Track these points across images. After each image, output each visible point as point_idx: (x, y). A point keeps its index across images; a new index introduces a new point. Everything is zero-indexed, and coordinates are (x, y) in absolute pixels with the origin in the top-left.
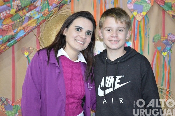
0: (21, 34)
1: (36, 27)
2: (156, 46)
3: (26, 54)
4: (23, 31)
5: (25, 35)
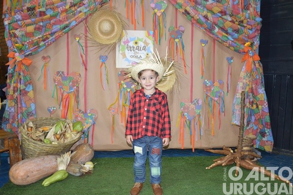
0: (74, 23)
1: (84, 19)
2: (171, 34)
3: (77, 39)
4: (74, 22)
5: (77, 25)
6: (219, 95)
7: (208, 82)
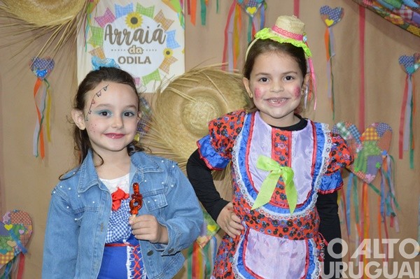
6: (378, 165)
7: (344, 129)
